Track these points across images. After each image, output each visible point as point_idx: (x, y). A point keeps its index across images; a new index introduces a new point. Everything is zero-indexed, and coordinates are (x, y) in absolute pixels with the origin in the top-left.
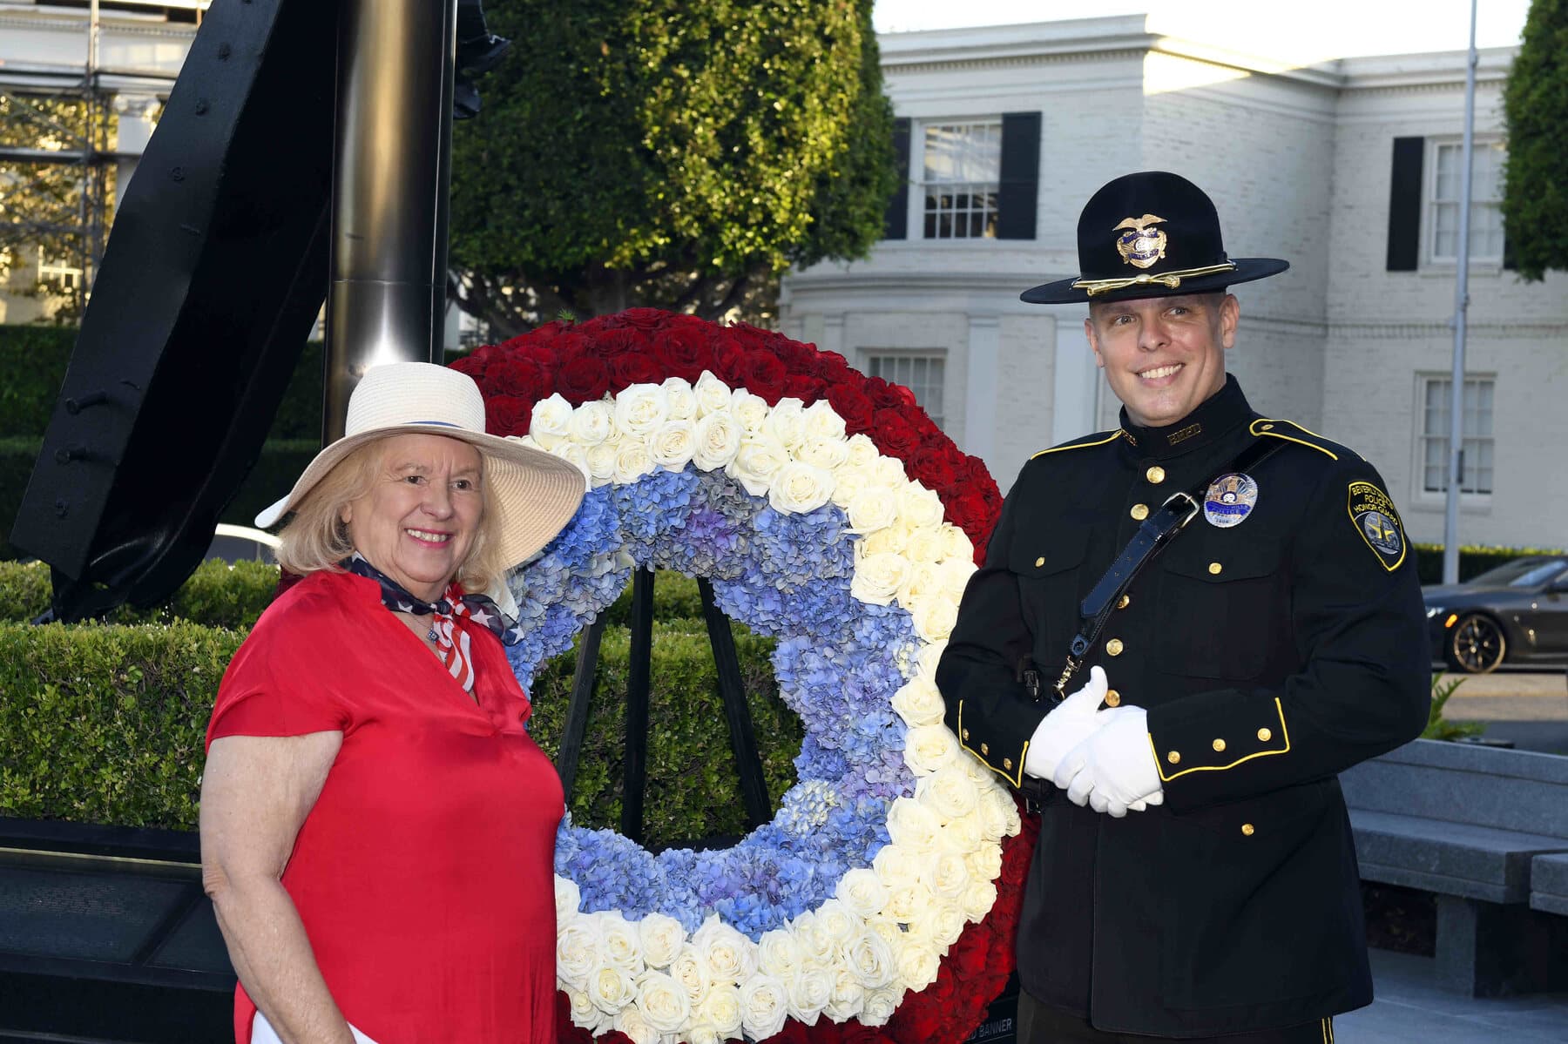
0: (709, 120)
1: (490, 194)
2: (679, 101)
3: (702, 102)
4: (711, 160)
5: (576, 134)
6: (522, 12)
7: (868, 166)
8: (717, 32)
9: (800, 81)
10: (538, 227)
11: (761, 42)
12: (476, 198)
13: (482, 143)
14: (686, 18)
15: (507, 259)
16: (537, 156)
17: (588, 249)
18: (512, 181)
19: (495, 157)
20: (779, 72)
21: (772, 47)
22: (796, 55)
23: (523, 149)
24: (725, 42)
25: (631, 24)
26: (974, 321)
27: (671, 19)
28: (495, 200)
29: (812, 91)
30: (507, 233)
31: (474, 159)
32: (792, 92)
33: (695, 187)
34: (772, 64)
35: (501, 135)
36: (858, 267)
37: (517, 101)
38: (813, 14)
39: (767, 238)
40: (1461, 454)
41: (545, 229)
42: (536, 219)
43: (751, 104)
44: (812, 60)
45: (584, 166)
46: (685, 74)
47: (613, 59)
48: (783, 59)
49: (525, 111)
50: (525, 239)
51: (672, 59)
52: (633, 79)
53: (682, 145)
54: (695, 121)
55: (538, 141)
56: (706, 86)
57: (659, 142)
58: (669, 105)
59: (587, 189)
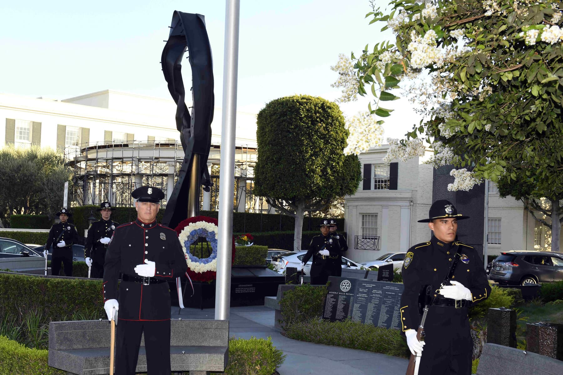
0: (319, 168)
1: (275, 183)
2: (313, 164)
3: (318, 164)
4: (319, 175)
5: (292, 171)
6: (281, 147)
7: (354, 176)
8: (321, 150)
9: (338, 159)
11: (330, 152)
12: (273, 184)
13: (273, 173)
14: (315, 147)
15: (278, 196)
16: (285, 175)
17: (295, 194)
18: (279, 180)
19: (276, 176)
20: (334, 157)
21: (332, 152)
22: (338, 154)
23: (282, 174)
24: (323, 151)
25: (303, 149)
26: (383, 207)
27: (311, 148)
30: (278, 191)
31: (272, 176)
33: (316, 181)
34: (332, 156)
35: (277, 171)
36: (352, 196)
37: (280, 164)
39: (332, 191)
40: (488, 235)
41: (286, 190)
42: (285, 188)
43: (328, 164)
45: (294, 177)
46: (314, 158)
47: (299, 156)
48: (335, 155)
49: (282, 166)
50: (282, 192)
51: (311, 155)
52: (304, 160)
53: (314, 173)
54: (316, 168)
55: (285, 172)
56: (319, 161)
57: (309, 172)
58: (311, 165)
59: (294, 182)
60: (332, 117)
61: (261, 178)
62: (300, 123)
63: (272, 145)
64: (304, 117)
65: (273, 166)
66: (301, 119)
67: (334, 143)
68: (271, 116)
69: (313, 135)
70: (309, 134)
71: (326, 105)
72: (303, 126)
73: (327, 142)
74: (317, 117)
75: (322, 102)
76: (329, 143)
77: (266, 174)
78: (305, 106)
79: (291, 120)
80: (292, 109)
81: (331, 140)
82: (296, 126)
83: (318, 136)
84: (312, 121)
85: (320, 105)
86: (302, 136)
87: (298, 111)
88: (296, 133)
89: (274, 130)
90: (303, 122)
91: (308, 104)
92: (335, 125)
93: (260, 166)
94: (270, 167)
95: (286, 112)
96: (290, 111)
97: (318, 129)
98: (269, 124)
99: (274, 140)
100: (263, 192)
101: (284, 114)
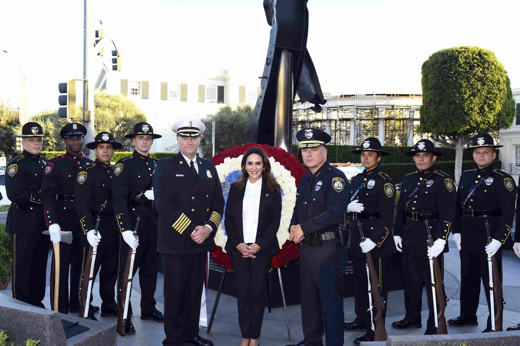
0: (477, 106)
1: (437, 121)
2: (471, 103)
3: (476, 103)
4: (477, 113)
5: (452, 110)
6: (442, 90)
7: (509, 112)
8: (478, 91)
9: (494, 98)
10: (446, 126)
11: (487, 92)
12: (435, 122)
13: (436, 112)
14: (473, 89)
15: (440, 132)
16: (446, 114)
17: (455, 129)
18: (441, 118)
19: (438, 115)
20: (491, 97)
21: (489, 92)
22: (494, 93)
23: (443, 113)
24: (480, 92)
25: (462, 91)
27: (470, 89)
28: (438, 122)
29: (497, 100)
30: (440, 127)
31: (435, 115)
32: (493, 100)
33: (475, 118)
34: (489, 95)
35: (439, 111)
36: (508, 130)
37: (442, 105)
38: (497, 86)
39: (489, 126)
41: (447, 126)
43: (485, 102)
44: (497, 94)
45: (454, 115)
46: (472, 98)
47: (459, 97)
48: (491, 94)
49: (443, 107)
50: (444, 128)
51: (470, 96)
52: (463, 100)
53: (472, 111)
54: (474, 106)
55: (446, 111)
56: (477, 100)
57: (468, 110)
58: (470, 104)
59: (454, 119)
60: (489, 62)
61: (425, 118)
62: (459, 69)
63: (434, 89)
64: (463, 63)
65: (436, 107)
66: (460, 65)
67: (491, 84)
68: (433, 65)
69: (471, 78)
70: (467, 78)
71: (483, 52)
72: (462, 71)
73: (484, 84)
74: (475, 63)
75: (479, 50)
76: (486, 84)
77: (430, 114)
78: (463, 55)
79: (451, 67)
80: (451, 58)
81: (488, 82)
82: (456, 72)
83: (476, 79)
84: (470, 66)
85: (477, 52)
86: (461, 79)
87: (457, 59)
88: (455, 78)
89: (436, 77)
90: (461, 68)
91: (466, 52)
92: (491, 69)
93: (424, 107)
94: (432, 108)
95: (446, 60)
96: (449, 59)
97: (475, 73)
98: (431, 72)
99: (437, 85)
100: (427, 129)
101: (445, 62)
